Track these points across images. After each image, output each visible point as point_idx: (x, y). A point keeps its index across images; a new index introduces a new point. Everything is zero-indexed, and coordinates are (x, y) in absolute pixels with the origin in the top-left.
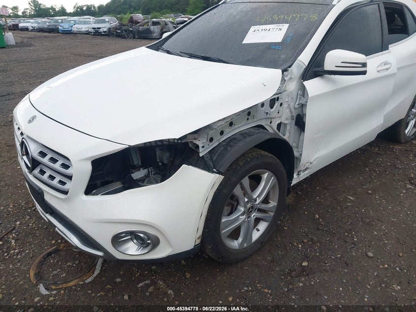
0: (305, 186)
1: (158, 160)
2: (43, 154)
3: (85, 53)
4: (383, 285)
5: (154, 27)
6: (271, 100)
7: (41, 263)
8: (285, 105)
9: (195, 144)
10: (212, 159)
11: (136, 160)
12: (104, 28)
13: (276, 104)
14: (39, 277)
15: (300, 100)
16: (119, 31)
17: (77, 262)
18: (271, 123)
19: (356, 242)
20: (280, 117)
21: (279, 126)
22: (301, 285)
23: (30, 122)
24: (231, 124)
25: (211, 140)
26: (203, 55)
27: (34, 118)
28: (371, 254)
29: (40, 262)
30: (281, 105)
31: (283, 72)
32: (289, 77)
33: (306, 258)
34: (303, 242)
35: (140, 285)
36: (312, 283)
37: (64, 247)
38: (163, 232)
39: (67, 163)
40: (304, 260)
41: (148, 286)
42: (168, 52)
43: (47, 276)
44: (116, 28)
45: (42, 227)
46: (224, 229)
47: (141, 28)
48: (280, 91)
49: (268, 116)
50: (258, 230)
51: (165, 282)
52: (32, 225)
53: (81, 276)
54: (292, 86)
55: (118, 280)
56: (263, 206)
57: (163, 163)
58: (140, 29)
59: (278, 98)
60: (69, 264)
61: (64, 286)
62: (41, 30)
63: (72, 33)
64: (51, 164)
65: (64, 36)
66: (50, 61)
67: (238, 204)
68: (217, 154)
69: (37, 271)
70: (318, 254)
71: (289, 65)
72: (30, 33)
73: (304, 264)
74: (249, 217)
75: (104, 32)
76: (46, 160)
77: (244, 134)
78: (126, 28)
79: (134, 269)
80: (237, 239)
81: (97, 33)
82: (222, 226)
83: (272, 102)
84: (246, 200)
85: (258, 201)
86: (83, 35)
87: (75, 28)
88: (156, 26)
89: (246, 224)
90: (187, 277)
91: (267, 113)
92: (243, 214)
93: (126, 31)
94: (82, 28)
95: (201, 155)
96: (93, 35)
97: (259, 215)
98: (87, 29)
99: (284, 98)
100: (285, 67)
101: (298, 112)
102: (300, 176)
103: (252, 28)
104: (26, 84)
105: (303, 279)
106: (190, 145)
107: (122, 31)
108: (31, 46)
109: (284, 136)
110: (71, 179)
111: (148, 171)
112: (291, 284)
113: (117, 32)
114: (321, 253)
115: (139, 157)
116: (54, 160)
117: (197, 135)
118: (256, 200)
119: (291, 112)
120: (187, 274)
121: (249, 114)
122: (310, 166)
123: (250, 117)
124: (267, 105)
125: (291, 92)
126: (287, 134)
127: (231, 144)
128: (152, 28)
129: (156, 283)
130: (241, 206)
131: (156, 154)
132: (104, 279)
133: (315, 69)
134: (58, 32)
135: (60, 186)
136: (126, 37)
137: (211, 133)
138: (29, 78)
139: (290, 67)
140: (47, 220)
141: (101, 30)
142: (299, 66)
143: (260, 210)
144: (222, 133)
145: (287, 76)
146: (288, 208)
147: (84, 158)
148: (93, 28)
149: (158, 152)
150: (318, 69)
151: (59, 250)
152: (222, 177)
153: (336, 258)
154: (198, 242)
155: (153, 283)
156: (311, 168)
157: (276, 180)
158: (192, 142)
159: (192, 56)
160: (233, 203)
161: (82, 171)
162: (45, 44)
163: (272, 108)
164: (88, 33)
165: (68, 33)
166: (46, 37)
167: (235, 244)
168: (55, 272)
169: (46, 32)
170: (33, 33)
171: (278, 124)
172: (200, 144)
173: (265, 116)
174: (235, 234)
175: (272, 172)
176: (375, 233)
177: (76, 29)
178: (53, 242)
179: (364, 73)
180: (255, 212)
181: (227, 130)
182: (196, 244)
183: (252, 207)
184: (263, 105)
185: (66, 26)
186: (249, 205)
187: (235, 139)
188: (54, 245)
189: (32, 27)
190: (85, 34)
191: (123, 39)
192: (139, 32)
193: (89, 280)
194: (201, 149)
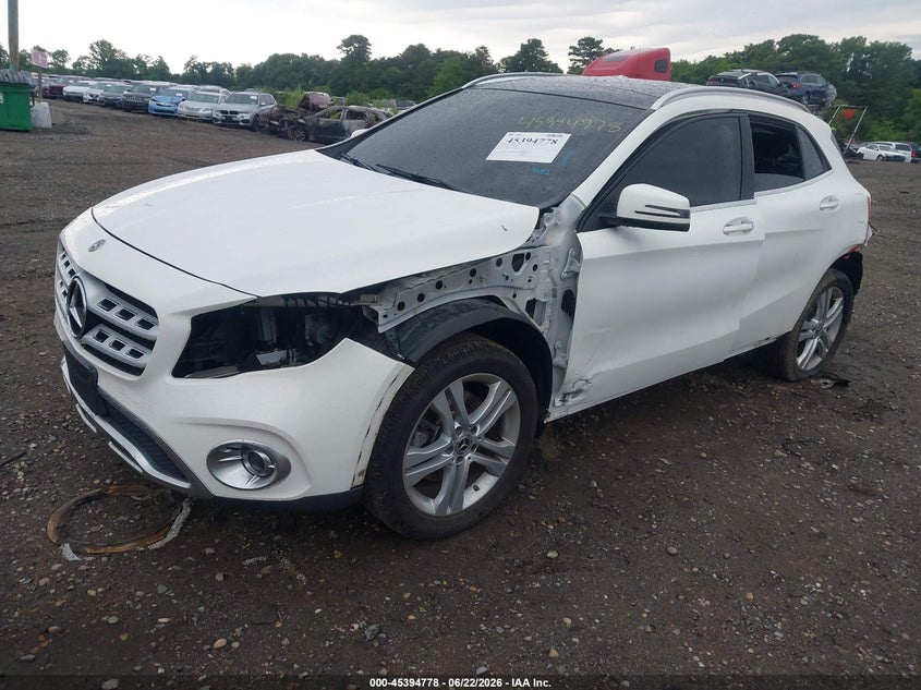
0: (584, 433)
1: (308, 338)
2: (108, 305)
3: (199, 159)
4: (682, 597)
5: (352, 121)
6: (515, 256)
7: (70, 513)
8: (543, 271)
9: (373, 310)
10: (398, 339)
11: (269, 332)
12: (246, 113)
13: (525, 265)
14: (64, 532)
15: (571, 264)
16: (276, 123)
17: (137, 517)
18: (514, 296)
19: (655, 530)
20: (532, 289)
21: (531, 305)
22: (538, 585)
23: (92, 249)
24: (439, 285)
25: (401, 306)
26: (415, 173)
27: (101, 243)
28: (673, 550)
29: (68, 510)
30: (535, 267)
31: (542, 212)
32: (553, 221)
33: (557, 546)
34: (558, 522)
35: (248, 562)
36: (558, 584)
37: (115, 491)
38: (298, 450)
39: (150, 319)
40: (552, 549)
41: (261, 565)
42: (356, 163)
43: (78, 533)
44: (270, 117)
45: (77, 457)
46: (409, 470)
47: (323, 121)
48: (534, 244)
49: (509, 283)
50: (477, 489)
51: (293, 561)
52: (60, 452)
53: (141, 538)
54: (557, 239)
55: (209, 551)
56: (488, 443)
57: (315, 343)
58: (321, 123)
59: (529, 256)
60: (121, 518)
61: (109, 550)
62: (110, 104)
63: (176, 117)
64: (121, 321)
65: (158, 121)
66: (123, 167)
67: (441, 431)
68: (410, 332)
69: (62, 524)
70: (579, 542)
71: (554, 201)
72: (86, 107)
73: (549, 555)
74: (460, 459)
75: (244, 121)
76: (112, 315)
77: (460, 307)
78: (291, 117)
79: (240, 537)
80: (434, 497)
81: (228, 122)
82: (406, 464)
83: (518, 259)
84: (457, 425)
85: (479, 432)
86: (198, 123)
87: (185, 108)
88: (357, 121)
89: (453, 469)
90: (336, 557)
91: (507, 278)
92: (449, 449)
93: (290, 123)
94: (198, 109)
95: (381, 330)
96: (219, 125)
97: (480, 459)
98: (209, 112)
99: (540, 256)
100: (545, 205)
101: (568, 285)
102: (567, 404)
103: (508, 136)
104: (69, 206)
105: (543, 577)
106: (365, 314)
107: (283, 123)
108: (84, 132)
109: (540, 325)
110: (151, 348)
111: (288, 354)
112: (521, 582)
113: (270, 124)
114: (585, 542)
115: (274, 328)
116: (126, 315)
117: (378, 296)
118: (475, 429)
119: (554, 283)
120: (335, 552)
121: (473, 273)
122: (585, 388)
123: (473, 279)
124: (508, 263)
125: (554, 249)
126: (546, 323)
127: (436, 318)
128: (346, 123)
129: (278, 561)
130: (447, 434)
131: (304, 326)
132: (183, 547)
133: (602, 214)
134: (147, 112)
135: (131, 359)
136: (290, 135)
137: (402, 295)
138: (77, 195)
139: (557, 205)
140: (95, 430)
141: (239, 116)
142: (573, 205)
143: (482, 451)
144: (421, 298)
145: (549, 220)
146: (545, 466)
147: (179, 310)
148: (222, 112)
149: (309, 324)
150: (606, 215)
151: (106, 496)
152: (411, 369)
153: (612, 551)
154: (360, 480)
155: (272, 561)
156: (587, 391)
157: (515, 398)
158: (367, 307)
159: (394, 173)
160: (433, 427)
161: (173, 333)
162: (116, 133)
163: (517, 269)
164: (209, 120)
165: (168, 115)
166: (118, 118)
167: (431, 506)
168: (93, 529)
169: (120, 109)
170: (91, 108)
171: (529, 302)
172: (380, 310)
173: (502, 282)
174: (430, 485)
175: (509, 383)
176: (693, 519)
177: (185, 110)
178: (96, 482)
179: (685, 228)
180: (472, 450)
181: (430, 295)
182: (355, 484)
183: (467, 441)
184: (499, 262)
185: (164, 102)
186: (461, 436)
187: (444, 311)
188: (97, 486)
189: (91, 96)
190: (204, 121)
191: (282, 140)
192: (318, 128)
193: (157, 545)
194: (381, 320)
